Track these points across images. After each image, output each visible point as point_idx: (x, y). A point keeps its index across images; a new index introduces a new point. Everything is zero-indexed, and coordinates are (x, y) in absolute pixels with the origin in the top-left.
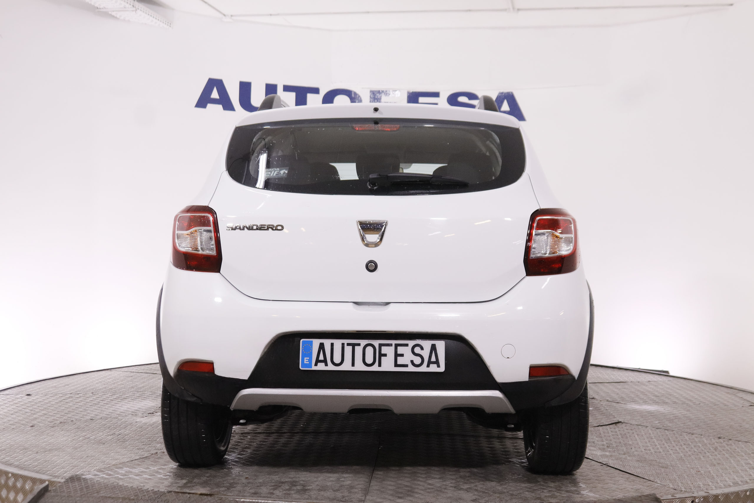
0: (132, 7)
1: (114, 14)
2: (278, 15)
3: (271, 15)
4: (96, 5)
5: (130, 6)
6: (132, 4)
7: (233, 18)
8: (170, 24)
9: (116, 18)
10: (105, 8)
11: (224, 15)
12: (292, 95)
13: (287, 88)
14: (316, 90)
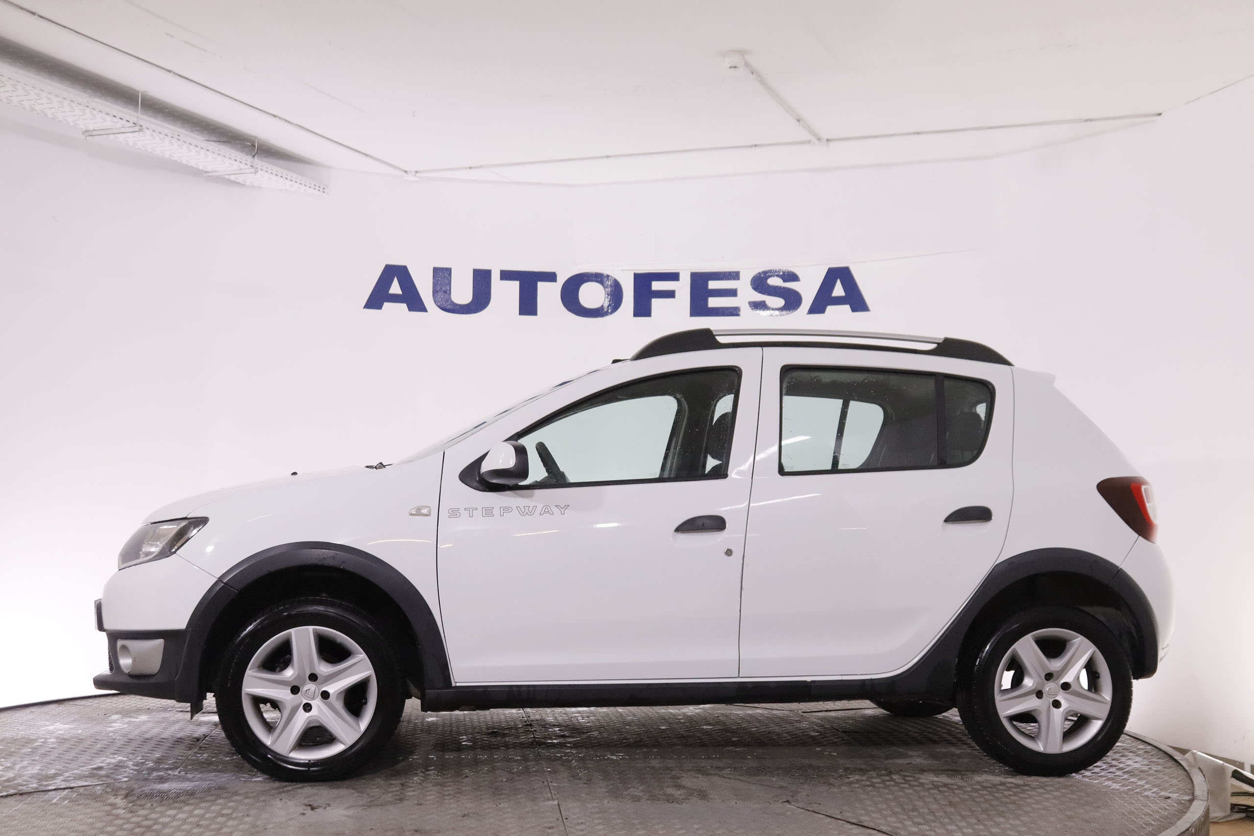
0: (251, 167)
1: (232, 178)
2: (481, 167)
3: (470, 168)
4: (201, 168)
5: (246, 167)
6: (249, 164)
7: (418, 175)
8: (323, 188)
9: (239, 183)
10: (215, 171)
11: (406, 172)
12: (515, 285)
13: (506, 275)
14: (551, 277)
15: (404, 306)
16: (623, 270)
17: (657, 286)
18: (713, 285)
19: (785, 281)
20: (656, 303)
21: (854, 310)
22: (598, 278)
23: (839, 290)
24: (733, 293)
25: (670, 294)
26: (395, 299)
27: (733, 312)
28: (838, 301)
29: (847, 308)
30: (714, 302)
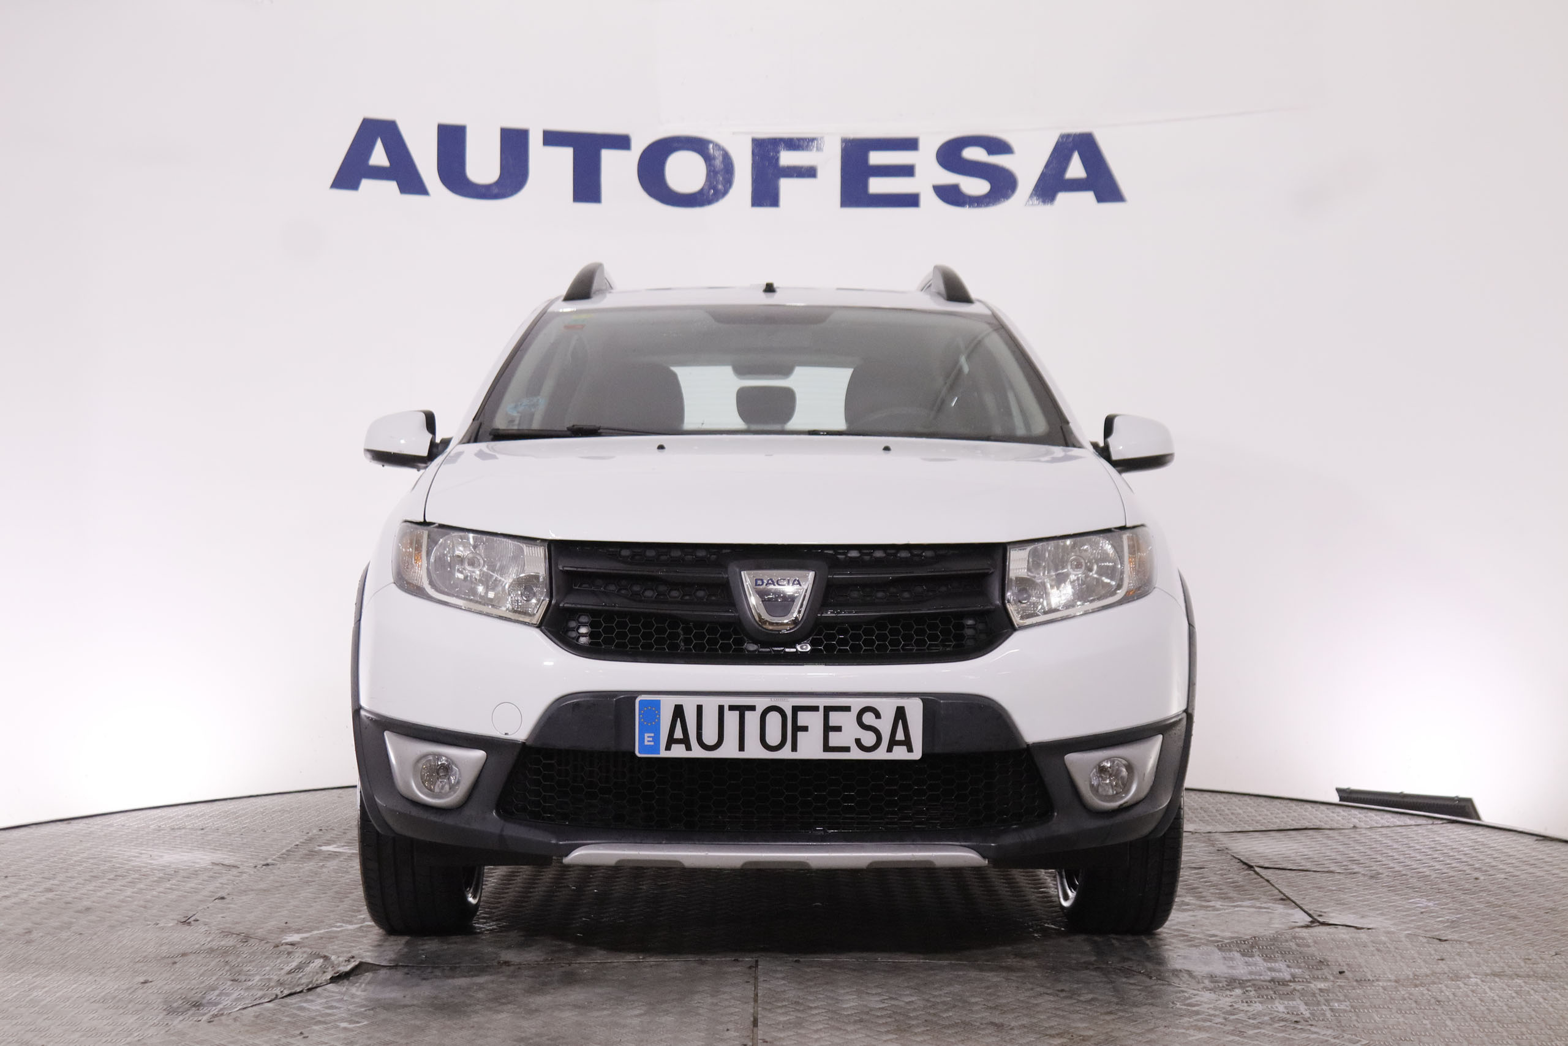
12: (566, 155)
13: (552, 138)
14: (622, 142)
15: (392, 186)
16: (734, 133)
17: (787, 158)
18: (876, 158)
19: (991, 152)
20: (787, 186)
21: (1100, 199)
22: (697, 145)
23: (1076, 169)
24: (907, 171)
25: (809, 172)
26: (378, 173)
27: (911, 200)
28: (1076, 186)
29: (1089, 196)
30: (877, 185)
